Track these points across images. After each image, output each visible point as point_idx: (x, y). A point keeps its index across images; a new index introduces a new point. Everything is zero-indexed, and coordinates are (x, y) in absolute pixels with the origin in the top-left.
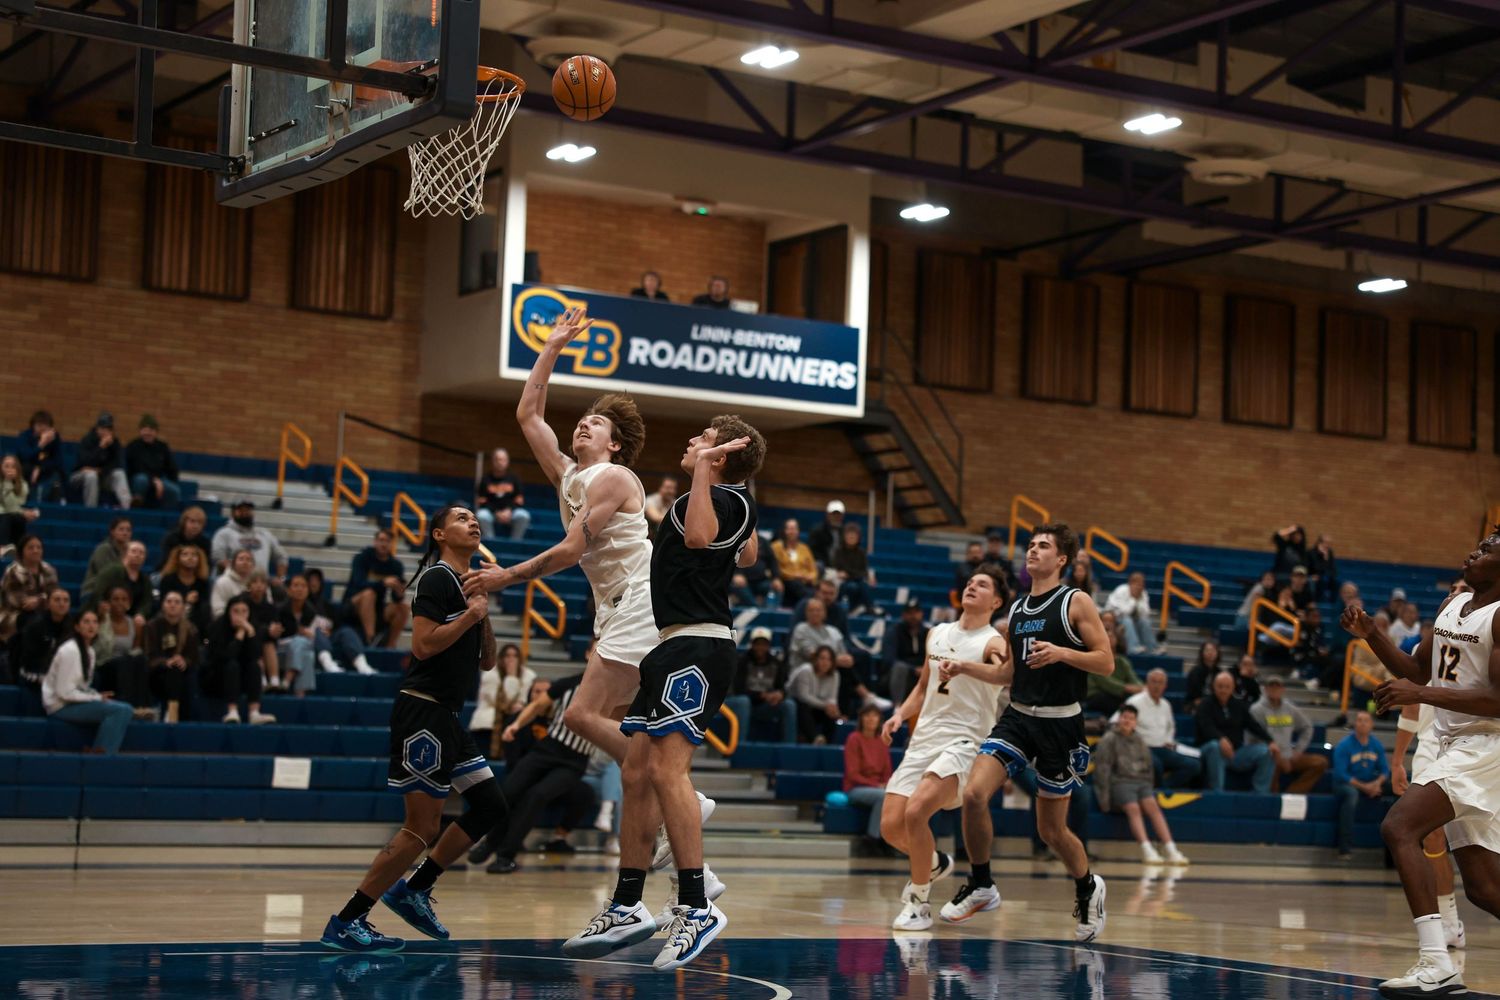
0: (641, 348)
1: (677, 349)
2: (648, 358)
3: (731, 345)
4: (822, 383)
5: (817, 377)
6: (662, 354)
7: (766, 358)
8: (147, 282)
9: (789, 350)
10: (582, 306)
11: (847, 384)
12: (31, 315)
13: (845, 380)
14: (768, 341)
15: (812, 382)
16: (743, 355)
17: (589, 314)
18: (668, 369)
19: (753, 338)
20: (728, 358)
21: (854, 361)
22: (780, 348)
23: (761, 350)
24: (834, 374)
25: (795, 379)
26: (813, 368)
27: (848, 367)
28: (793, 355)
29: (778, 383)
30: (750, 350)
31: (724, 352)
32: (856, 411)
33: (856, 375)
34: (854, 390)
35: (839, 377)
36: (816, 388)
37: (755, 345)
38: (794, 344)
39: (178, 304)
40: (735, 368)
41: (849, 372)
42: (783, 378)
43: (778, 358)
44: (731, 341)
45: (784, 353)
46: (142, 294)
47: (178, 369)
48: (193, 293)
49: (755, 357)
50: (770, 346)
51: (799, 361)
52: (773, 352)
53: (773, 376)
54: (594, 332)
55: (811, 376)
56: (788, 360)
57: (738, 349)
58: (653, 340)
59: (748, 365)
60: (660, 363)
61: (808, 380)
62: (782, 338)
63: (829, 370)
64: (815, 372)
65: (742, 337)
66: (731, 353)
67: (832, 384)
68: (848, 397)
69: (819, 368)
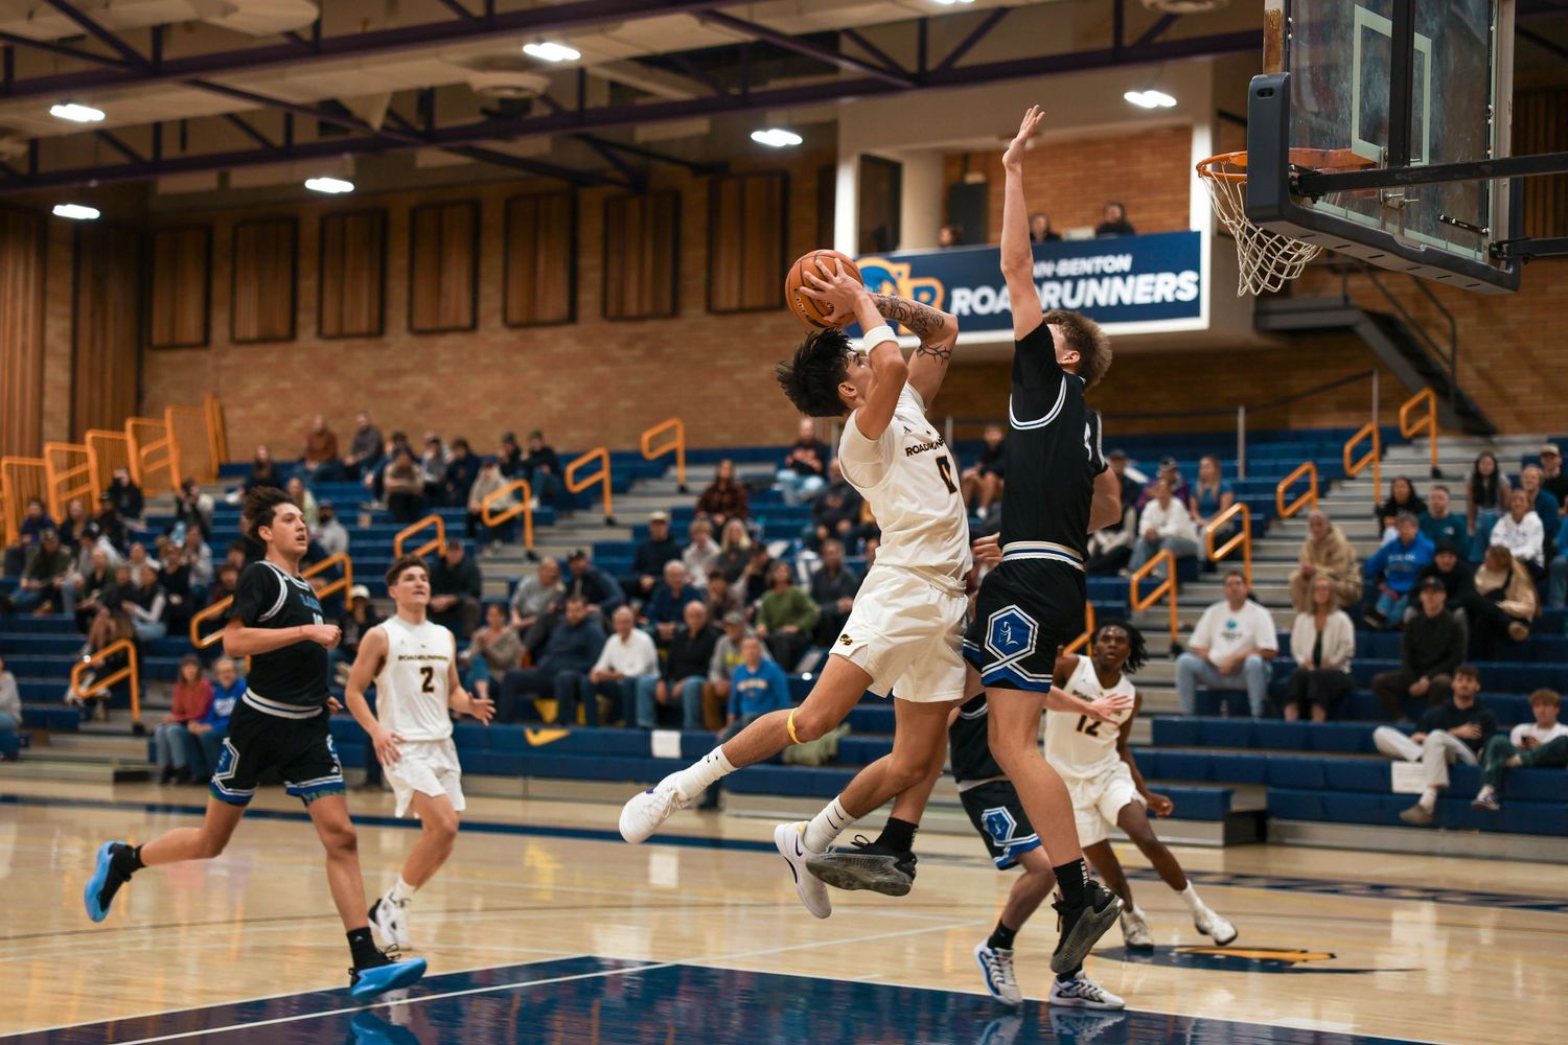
0: (963, 298)
1: (998, 291)
2: (971, 307)
3: (1055, 278)
4: (1158, 299)
5: (1152, 294)
6: (984, 300)
7: (1093, 283)
8: (711, 309)
9: (1119, 270)
10: (905, 268)
11: (1187, 295)
12: (638, 351)
13: (1185, 291)
14: (1094, 265)
15: (1147, 300)
16: (1068, 285)
17: (913, 275)
18: (991, 315)
19: (1078, 266)
20: (1052, 291)
21: (1197, 269)
22: (1108, 270)
23: (1086, 277)
24: (1172, 287)
25: (1127, 300)
26: (1147, 284)
27: (1188, 276)
28: (1123, 275)
29: (1108, 307)
30: (1075, 279)
31: (1047, 286)
32: (1201, 323)
33: (1198, 283)
34: (1197, 301)
35: (1178, 288)
36: (1153, 305)
37: (1081, 272)
38: (1124, 262)
39: (736, 321)
40: (1060, 301)
41: (1189, 281)
42: (1113, 301)
43: (1106, 282)
44: (1055, 273)
45: (1112, 275)
46: (712, 320)
47: (739, 376)
48: (742, 310)
49: (1081, 284)
50: (1098, 270)
51: (1131, 279)
52: (1100, 276)
53: (1102, 302)
54: (917, 292)
55: (1146, 294)
56: (1118, 281)
57: (1061, 280)
58: (973, 288)
59: (1073, 295)
60: (981, 310)
61: (1142, 299)
62: (1111, 259)
63: (1166, 283)
64: (1150, 289)
65: (1067, 267)
66: (1055, 286)
67: (1170, 298)
68: (1190, 309)
69: (1154, 284)
